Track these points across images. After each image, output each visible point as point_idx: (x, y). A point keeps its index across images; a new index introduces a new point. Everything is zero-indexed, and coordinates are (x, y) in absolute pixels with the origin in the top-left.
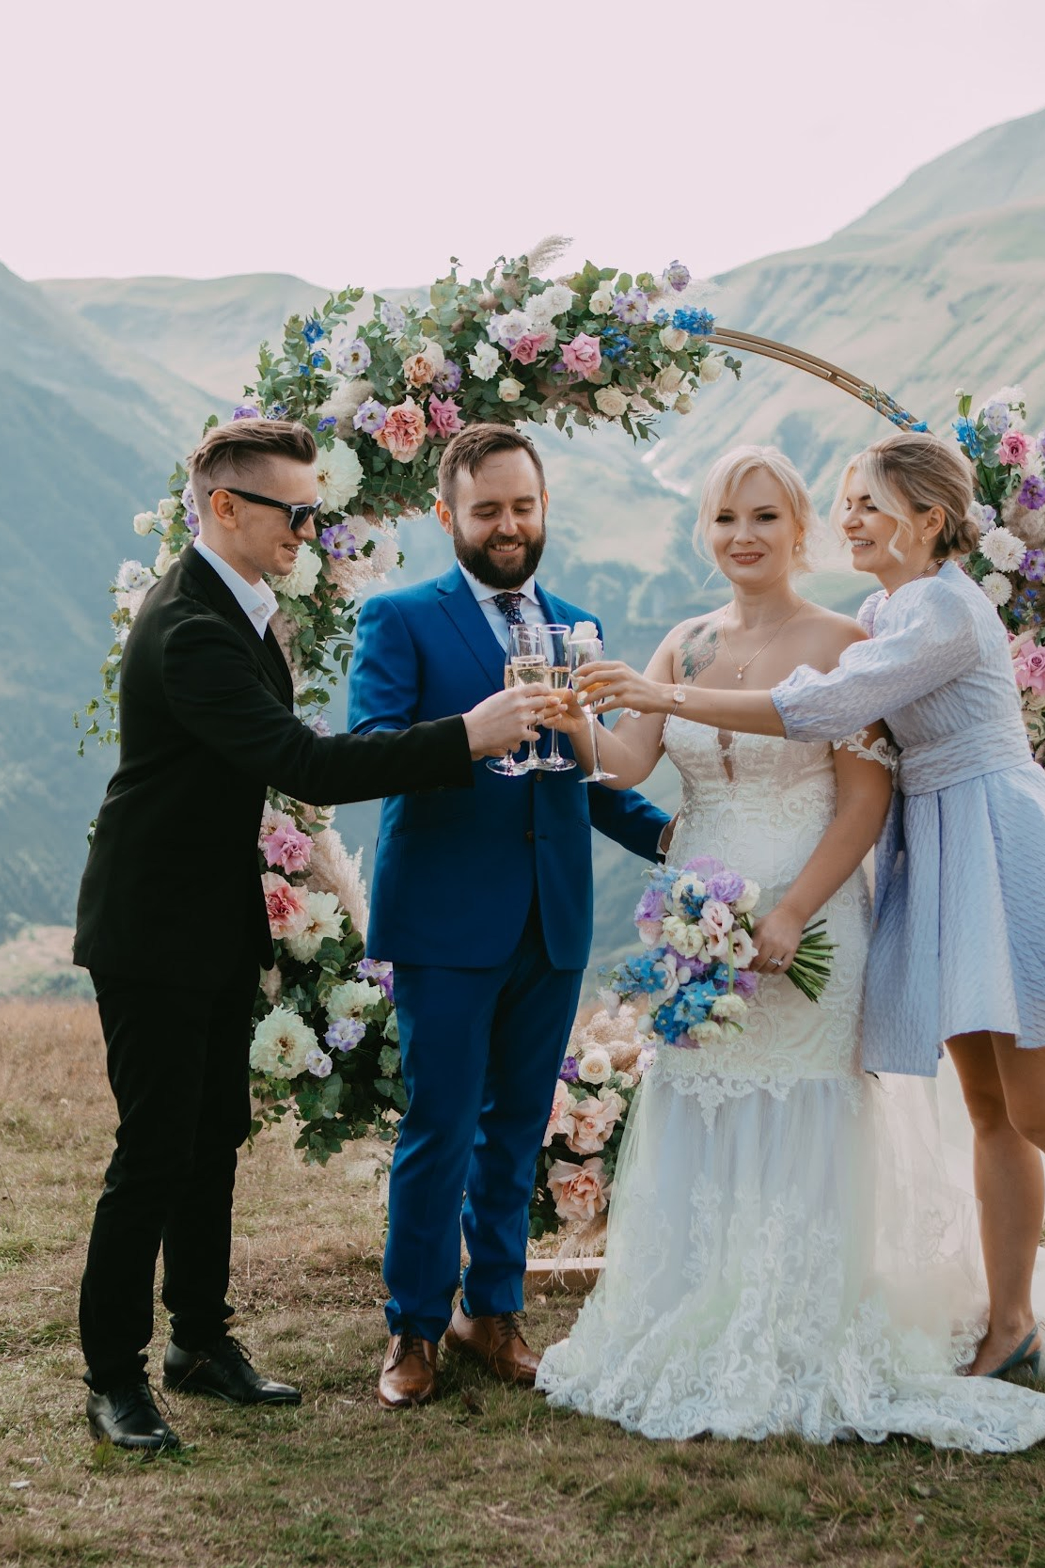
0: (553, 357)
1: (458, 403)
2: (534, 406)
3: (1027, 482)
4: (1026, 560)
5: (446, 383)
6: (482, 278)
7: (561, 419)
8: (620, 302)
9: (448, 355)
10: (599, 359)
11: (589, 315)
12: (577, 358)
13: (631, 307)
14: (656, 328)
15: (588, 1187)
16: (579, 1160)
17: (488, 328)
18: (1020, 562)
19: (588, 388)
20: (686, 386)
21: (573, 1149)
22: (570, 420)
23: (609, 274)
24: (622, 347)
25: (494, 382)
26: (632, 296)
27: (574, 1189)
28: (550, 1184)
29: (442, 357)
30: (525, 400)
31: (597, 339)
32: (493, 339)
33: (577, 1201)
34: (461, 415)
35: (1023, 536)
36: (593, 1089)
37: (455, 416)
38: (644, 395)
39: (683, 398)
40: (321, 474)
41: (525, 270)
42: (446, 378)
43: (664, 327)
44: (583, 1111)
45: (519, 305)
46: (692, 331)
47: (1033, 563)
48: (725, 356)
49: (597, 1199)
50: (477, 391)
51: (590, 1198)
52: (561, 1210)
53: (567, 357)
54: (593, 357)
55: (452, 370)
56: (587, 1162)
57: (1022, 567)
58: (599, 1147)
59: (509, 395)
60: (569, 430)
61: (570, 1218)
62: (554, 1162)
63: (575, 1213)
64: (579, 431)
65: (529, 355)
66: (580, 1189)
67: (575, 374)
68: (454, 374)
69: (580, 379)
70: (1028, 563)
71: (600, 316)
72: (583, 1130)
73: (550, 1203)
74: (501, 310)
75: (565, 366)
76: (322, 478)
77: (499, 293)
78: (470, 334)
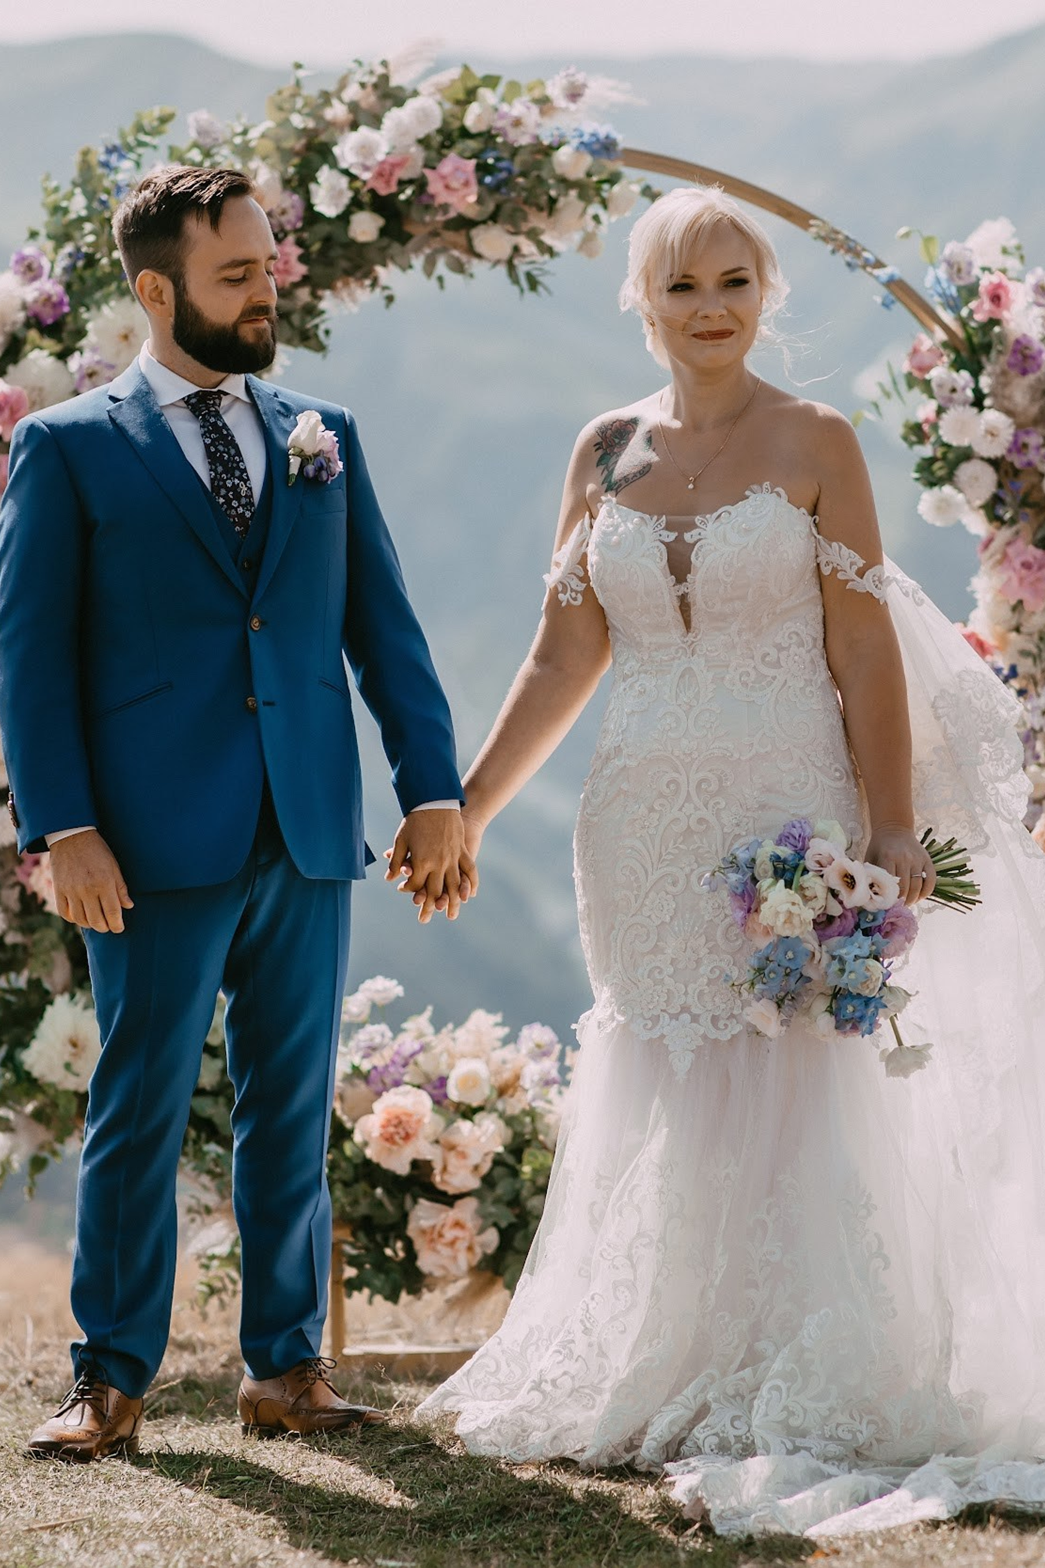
0: (421, 184)
1: (300, 243)
2: (396, 247)
3: (1018, 342)
4: (1015, 442)
5: (284, 219)
6: (331, 87)
7: (429, 266)
8: (503, 116)
9: (286, 183)
10: (474, 188)
11: (465, 133)
12: (447, 187)
13: (517, 123)
14: (548, 151)
15: (457, 1232)
16: (448, 1200)
17: (336, 150)
18: (1007, 445)
19: (463, 224)
20: (591, 225)
21: (441, 1187)
22: (441, 268)
23: (491, 81)
24: (503, 175)
25: (344, 218)
26: (518, 108)
27: (441, 1235)
28: (412, 1231)
29: (278, 186)
30: (385, 241)
31: (473, 162)
32: (343, 165)
33: (446, 1251)
34: (302, 259)
35: (1009, 413)
36: (468, 1113)
37: (294, 259)
38: (533, 235)
39: (588, 240)
40: (123, 332)
41: (385, 78)
42: (284, 212)
43: (558, 148)
44: (455, 1139)
45: (376, 122)
46: (593, 153)
47: (1025, 446)
48: (643, 184)
49: (470, 1249)
50: (323, 229)
51: (462, 1245)
52: (426, 1262)
53: (435, 187)
54: (466, 184)
55: (292, 201)
56: (460, 1203)
57: (1010, 451)
58: (474, 1183)
59: (364, 233)
60: (440, 279)
61: (438, 1273)
62: (415, 1202)
63: (444, 1267)
64: (452, 279)
65: (388, 183)
66: (449, 1234)
67: (445, 207)
68: (293, 207)
69: (452, 214)
70: (1018, 447)
71: (479, 135)
72: (453, 1160)
73: (411, 1254)
74: (354, 126)
75: (432, 197)
76: (126, 337)
77: (354, 107)
78: (314, 157)
